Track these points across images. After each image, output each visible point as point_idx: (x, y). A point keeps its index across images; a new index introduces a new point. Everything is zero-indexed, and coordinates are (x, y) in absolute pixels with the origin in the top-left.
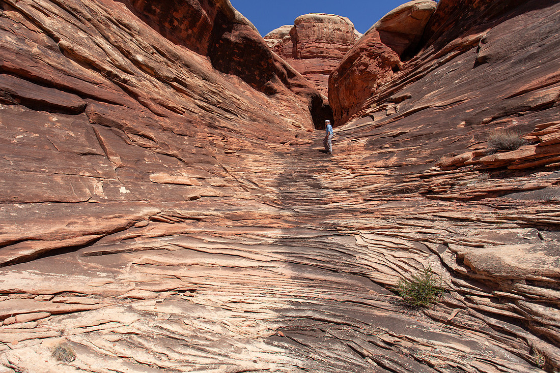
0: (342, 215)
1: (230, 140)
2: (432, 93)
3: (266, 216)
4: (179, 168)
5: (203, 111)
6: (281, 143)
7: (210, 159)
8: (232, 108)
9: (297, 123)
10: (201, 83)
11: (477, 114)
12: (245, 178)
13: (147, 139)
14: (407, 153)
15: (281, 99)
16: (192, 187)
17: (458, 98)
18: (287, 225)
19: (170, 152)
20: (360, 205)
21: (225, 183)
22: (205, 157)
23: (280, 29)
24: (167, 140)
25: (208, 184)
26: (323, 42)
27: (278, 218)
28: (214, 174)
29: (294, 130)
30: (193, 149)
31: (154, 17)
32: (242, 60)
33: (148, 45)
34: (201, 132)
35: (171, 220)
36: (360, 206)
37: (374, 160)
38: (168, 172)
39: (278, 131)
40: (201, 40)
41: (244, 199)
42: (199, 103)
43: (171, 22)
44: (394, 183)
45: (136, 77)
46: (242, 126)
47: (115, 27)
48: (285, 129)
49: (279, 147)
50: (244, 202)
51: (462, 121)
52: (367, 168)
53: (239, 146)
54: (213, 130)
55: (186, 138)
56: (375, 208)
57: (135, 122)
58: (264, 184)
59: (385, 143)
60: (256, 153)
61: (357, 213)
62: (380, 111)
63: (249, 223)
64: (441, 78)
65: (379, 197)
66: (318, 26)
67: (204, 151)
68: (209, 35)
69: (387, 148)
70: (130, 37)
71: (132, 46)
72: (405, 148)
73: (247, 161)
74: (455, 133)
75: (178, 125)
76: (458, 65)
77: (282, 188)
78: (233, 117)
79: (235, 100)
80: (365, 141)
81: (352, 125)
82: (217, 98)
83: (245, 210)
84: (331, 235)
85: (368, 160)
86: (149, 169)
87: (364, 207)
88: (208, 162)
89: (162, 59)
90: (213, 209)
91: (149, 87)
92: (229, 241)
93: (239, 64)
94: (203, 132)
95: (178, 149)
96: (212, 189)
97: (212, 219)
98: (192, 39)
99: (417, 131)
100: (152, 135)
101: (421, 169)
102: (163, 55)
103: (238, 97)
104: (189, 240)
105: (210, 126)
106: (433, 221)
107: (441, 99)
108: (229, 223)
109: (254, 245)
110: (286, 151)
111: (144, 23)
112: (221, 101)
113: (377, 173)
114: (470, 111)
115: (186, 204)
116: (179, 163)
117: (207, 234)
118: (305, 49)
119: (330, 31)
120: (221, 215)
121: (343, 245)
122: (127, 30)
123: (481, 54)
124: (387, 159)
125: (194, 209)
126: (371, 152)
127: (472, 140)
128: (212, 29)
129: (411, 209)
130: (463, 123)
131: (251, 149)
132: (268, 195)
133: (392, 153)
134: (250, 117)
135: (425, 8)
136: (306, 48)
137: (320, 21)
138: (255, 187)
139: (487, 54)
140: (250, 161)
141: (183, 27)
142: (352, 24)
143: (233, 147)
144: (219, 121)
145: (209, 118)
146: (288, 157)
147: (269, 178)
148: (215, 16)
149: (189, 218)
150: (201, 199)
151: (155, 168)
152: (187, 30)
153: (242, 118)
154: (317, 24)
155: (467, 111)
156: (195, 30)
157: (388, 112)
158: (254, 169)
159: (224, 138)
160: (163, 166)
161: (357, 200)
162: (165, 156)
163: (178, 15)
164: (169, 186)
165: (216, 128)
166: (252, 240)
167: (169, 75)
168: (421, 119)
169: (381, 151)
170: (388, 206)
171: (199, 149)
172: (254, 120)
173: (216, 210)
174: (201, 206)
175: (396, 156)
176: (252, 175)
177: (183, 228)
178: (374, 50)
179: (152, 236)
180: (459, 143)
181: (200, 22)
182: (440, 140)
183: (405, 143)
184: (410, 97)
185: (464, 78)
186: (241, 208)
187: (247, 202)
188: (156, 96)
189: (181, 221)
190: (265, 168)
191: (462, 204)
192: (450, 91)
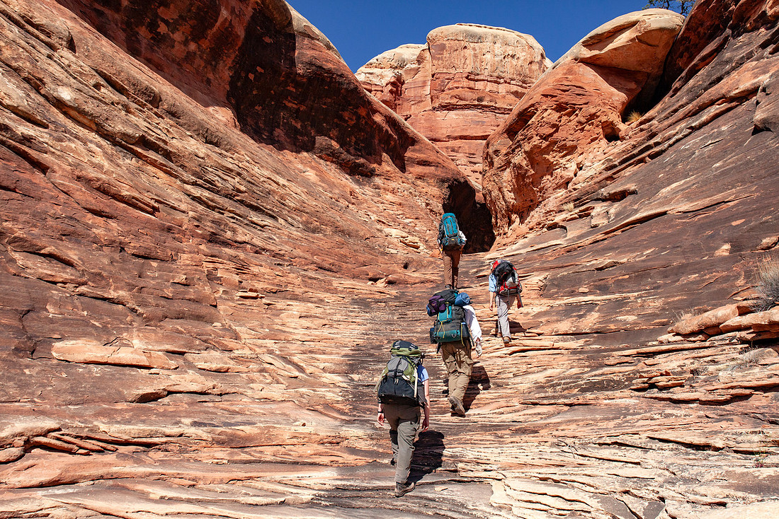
0: (474, 437)
1: (255, 270)
2: (674, 185)
3: (306, 440)
4: (127, 330)
5: (201, 208)
6: (370, 279)
7: (204, 310)
8: (267, 204)
9: (410, 238)
10: (203, 149)
11: (752, 229)
12: (277, 352)
13: (60, 265)
14: (621, 303)
15: (385, 189)
16: (153, 371)
17: (718, 197)
18: (350, 459)
19: (112, 294)
20: (514, 414)
21: (231, 364)
22: (194, 306)
23: (398, 50)
24: (107, 268)
25: (191, 366)
26: (483, 80)
27: (335, 442)
28: (208, 345)
29: (402, 253)
30: (167, 287)
31: (116, 16)
32: (303, 108)
33: (87, 69)
34: (190, 252)
35: (81, 448)
36: (514, 416)
37: (555, 318)
38: (98, 338)
39: (367, 255)
40: (217, 63)
41: (267, 400)
42: (192, 191)
43: (153, 27)
44: (587, 367)
45: (53, 133)
46: (286, 243)
47: (16, 29)
48: (382, 250)
49: (364, 287)
50: (267, 406)
51: (726, 242)
52: (539, 334)
53: (273, 284)
54: (216, 249)
55: (154, 264)
56: (542, 422)
57: (35, 226)
58: (317, 367)
59: (580, 283)
60: (308, 300)
61: (503, 432)
62: (581, 217)
63: (268, 453)
64: (690, 156)
65: (554, 397)
66: (474, 49)
67: (191, 293)
68: (233, 56)
69: (584, 294)
70: (46, 51)
71: (51, 69)
72: (617, 296)
73: (288, 317)
74: (712, 266)
75: (137, 236)
76: (720, 133)
77: (356, 377)
78: (268, 221)
79: (274, 187)
80: (541, 277)
81: (524, 246)
82: (235, 182)
83: (262, 425)
84: (444, 483)
85: (543, 319)
86: (53, 331)
87: (521, 419)
88: (199, 318)
89: (116, 97)
90: (188, 421)
91: (78, 154)
92: (210, 497)
93: (297, 114)
94: (194, 252)
95: (131, 287)
96: (197, 376)
97: (183, 445)
98: (198, 61)
99: (643, 261)
100: (73, 255)
101: (643, 339)
102: (120, 90)
103: (282, 181)
104: (115, 495)
105: (213, 239)
106: (645, 449)
107: (689, 198)
108: (222, 454)
109: (266, 505)
110: (377, 296)
111: (87, 25)
112: (243, 188)
113: (556, 345)
114: (738, 222)
115: (126, 411)
116: (129, 319)
117: (161, 480)
118: (448, 92)
119: (496, 59)
120: (205, 436)
121: (462, 505)
122: (42, 37)
123: (759, 116)
124: (580, 317)
125: (144, 422)
126: (551, 302)
127: (741, 282)
128: (240, 44)
129: (611, 424)
130: (727, 246)
131: (298, 291)
132: (321, 391)
133: (591, 306)
134: (306, 223)
135: (663, 25)
136: (449, 89)
137: (479, 39)
138: (297, 374)
139: (770, 114)
140: (292, 316)
141: (177, 36)
142: (541, 47)
143: (259, 286)
144: (234, 231)
145: (213, 222)
146: (379, 309)
147: (331, 354)
148: (247, 18)
149: (127, 443)
150: (166, 400)
151: (67, 329)
152: (186, 43)
153: (287, 225)
154: (472, 45)
155: (734, 224)
156: (205, 44)
157: (594, 222)
158: (300, 334)
159: (241, 268)
160: (87, 324)
161: (509, 404)
162: (98, 302)
163: (170, 14)
164: (94, 368)
165: (226, 244)
166: (264, 493)
167: (130, 131)
168: (652, 237)
169: (571, 300)
170: (569, 416)
171: (182, 288)
172: (314, 231)
173: (195, 424)
174: (164, 415)
175: (598, 311)
176: (294, 347)
177: (105, 465)
178: (568, 98)
179: (25, 484)
180: (717, 287)
181: (215, 29)
182: (684, 280)
183: (620, 285)
184: (634, 192)
185: (732, 159)
186: (254, 419)
187: (274, 406)
188: (92, 174)
189: (105, 449)
190: (326, 332)
191: (708, 413)
192: (706, 182)
